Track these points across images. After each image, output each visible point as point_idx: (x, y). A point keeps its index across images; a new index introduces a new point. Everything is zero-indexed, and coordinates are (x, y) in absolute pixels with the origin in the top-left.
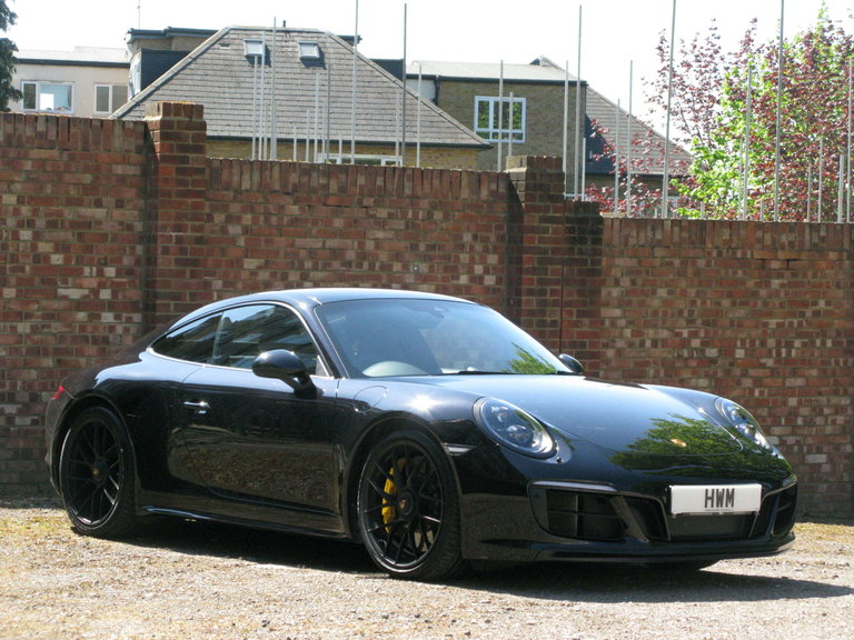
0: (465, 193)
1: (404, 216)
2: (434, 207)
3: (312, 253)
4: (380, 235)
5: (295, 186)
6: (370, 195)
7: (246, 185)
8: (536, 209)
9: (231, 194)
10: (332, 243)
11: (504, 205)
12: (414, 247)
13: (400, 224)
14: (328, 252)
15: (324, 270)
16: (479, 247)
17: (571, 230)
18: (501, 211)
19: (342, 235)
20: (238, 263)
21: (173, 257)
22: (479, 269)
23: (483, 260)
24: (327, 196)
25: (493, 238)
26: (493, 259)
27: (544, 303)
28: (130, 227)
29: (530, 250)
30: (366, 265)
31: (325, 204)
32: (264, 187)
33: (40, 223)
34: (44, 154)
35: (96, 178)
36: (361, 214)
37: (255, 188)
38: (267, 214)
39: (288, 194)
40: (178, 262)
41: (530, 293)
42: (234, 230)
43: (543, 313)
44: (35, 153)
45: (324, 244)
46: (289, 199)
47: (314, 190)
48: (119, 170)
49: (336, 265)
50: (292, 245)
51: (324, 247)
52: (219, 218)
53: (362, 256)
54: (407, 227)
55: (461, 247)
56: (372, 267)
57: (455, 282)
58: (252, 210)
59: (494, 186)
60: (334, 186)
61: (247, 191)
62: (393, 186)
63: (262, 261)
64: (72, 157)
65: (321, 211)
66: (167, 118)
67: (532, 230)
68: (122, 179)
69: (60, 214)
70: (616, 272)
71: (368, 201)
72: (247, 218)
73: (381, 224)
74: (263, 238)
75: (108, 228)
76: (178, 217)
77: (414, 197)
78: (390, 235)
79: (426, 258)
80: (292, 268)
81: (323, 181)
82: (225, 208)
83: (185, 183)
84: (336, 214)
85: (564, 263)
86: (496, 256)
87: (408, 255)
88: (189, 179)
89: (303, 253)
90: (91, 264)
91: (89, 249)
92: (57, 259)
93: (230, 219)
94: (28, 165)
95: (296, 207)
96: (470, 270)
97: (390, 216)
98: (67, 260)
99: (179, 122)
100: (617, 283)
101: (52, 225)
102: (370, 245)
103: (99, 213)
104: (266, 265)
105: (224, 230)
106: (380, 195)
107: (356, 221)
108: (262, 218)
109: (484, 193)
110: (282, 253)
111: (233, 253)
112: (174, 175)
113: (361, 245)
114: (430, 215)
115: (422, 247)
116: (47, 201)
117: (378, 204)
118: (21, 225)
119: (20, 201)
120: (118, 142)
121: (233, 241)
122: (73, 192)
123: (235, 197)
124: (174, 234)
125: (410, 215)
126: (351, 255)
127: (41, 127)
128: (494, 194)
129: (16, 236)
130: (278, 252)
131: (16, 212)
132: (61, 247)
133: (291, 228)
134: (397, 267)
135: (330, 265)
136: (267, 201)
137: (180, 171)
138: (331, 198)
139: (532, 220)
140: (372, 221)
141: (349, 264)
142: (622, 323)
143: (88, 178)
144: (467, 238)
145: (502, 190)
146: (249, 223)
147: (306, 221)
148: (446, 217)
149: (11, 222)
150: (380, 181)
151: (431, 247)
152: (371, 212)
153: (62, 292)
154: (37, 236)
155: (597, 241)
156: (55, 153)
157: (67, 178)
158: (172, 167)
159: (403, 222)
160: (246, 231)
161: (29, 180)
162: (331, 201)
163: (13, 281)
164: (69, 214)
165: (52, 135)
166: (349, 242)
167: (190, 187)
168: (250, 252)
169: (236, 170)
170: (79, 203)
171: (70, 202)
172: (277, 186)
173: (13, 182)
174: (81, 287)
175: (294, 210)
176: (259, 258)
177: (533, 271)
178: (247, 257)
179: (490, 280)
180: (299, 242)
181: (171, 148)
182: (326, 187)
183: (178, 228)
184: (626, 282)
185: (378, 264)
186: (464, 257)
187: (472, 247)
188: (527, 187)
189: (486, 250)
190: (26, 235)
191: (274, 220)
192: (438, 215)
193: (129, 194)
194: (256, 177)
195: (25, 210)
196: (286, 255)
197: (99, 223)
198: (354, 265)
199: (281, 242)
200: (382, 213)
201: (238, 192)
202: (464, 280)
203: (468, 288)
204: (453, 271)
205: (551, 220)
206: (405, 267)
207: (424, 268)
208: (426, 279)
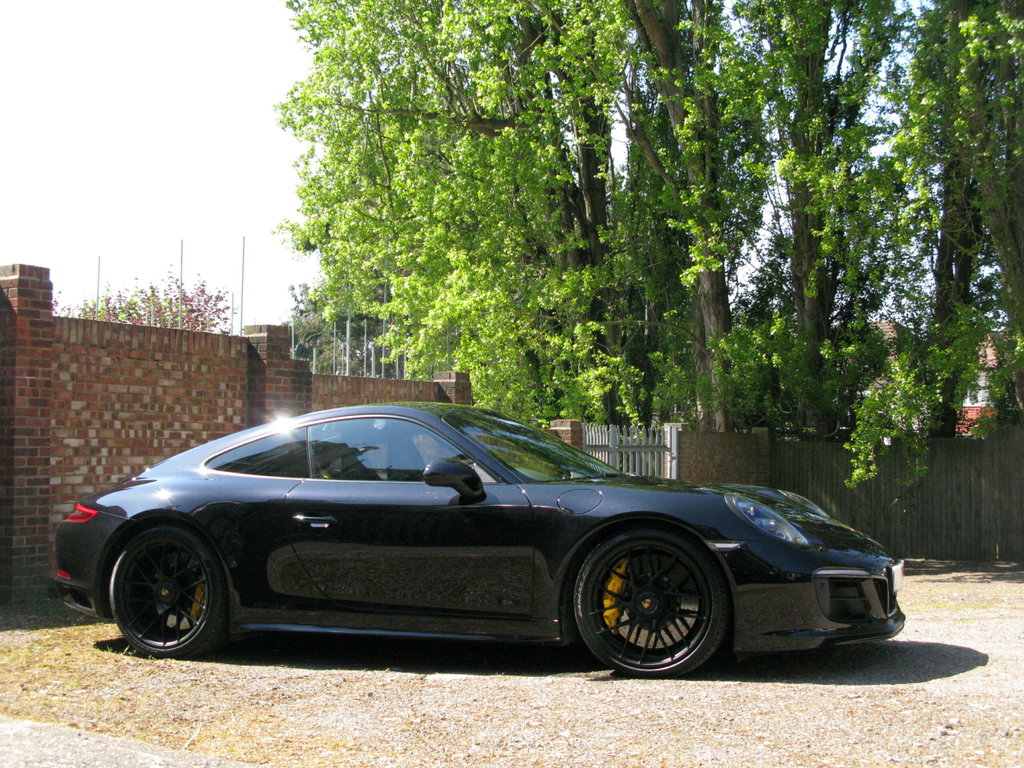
0: (221, 353)
1: (182, 366)
2: (202, 362)
3: (120, 396)
4: (166, 383)
5: (108, 341)
6: (160, 351)
7: (73, 339)
8: (274, 365)
9: (62, 346)
10: (134, 389)
11: (246, 362)
12: (189, 393)
13: (179, 375)
14: (131, 396)
15: (128, 411)
16: (230, 394)
18: (244, 366)
19: (140, 382)
20: (66, 405)
21: (27, 398)
22: (230, 411)
23: (232, 405)
24: (131, 350)
25: (238, 387)
26: (239, 404)
29: (270, 396)
30: (157, 406)
31: (129, 358)
32: (86, 341)
36: (154, 365)
37: (80, 341)
38: (89, 364)
39: (103, 348)
40: (32, 402)
42: (64, 376)
45: (128, 390)
46: (104, 352)
47: (121, 346)
49: (137, 407)
50: (106, 390)
51: (128, 393)
52: (54, 366)
53: (155, 400)
54: (184, 376)
55: (218, 394)
56: (161, 409)
57: (215, 421)
58: (78, 361)
59: (239, 347)
60: (135, 343)
61: (74, 344)
62: (175, 344)
63: (85, 403)
65: (127, 363)
66: (23, 277)
67: (271, 381)
71: (159, 356)
72: (74, 367)
73: (167, 375)
74: (85, 384)
76: (32, 363)
77: (189, 354)
78: (173, 383)
79: (198, 403)
80: (106, 410)
81: (128, 338)
82: (57, 358)
83: (37, 334)
84: (137, 365)
86: (241, 401)
87: (185, 400)
88: (40, 330)
89: (114, 397)
93: (61, 367)
95: (109, 359)
96: (225, 413)
97: (173, 368)
99: (33, 282)
102: (160, 391)
104: (87, 407)
105: (57, 376)
106: (166, 350)
107: (150, 371)
108: (85, 367)
109: (233, 353)
110: (99, 397)
111: (64, 396)
112: (27, 327)
113: (154, 391)
114: (199, 368)
115: (194, 394)
117: (165, 358)
121: (64, 385)
123: (65, 350)
124: (28, 378)
125: (186, 368)
126: (147, 399)
128: (239, 353)
130: (96, 396)
133: (106, 377)
135: (133, 407)
136: (88, 354)
137: (33, 324)
138: (134, 352)
139: (272, 373)
140: (161, 371)
141: (145, 406)
144: (223, 386)
145: (244, 350)
146: (75, 371)
147: (115, 370)
148: (209, 370)
150: (166, 340)
151: (200, 394)
152: (161, 365)
155: (309, 390)
158: (27, 319)
159: (181, 373)
160: (73, 377)
162: (134, 354)
166: (145, 388)
167: (41, 338)
168: (76, 396)
169: (66, 326)
172: (95, 341)
175: (107, 360)
176: (81, 400)
178: (73, 399)
179: (237, 420)
180: (111, 388)
181: (26, 304)
182: (129, 343)
183: (31, 373)
185: (165, 407)
186: (221, 402)
187: (226, 394)
188: (268, 348)
189: (234, 396)
191: (93, 369)
192: (204, 368)
194: (81, 332)
196: (102, 399)
198: (149, 406)
199: (98, 387)
200: (168, 366)
201: (68, 344)
202: (221, 419)
203: (223, 425)
204: (213, 412)
205: (282, 373)
206: (183, 409)
207: (195, 410)
208: (196, 419)
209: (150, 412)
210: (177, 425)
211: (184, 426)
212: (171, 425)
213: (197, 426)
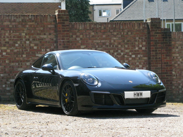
1: (121, 34)
2: (128, 31)
3: (98, 44)
4: (115, 39)
5: (93, 28)
6: (112, 29)
7: (81, 28)
8: (153, 31)
9: (77, 31)
10: (103, 41)
12: (124, 41)
13: (120, 36)
14: (102, 43)
15: (101, 48)
16: (140, 40)
17: (163, 35)
18: (146, 31)
19: (105, 39)
21: (62, 46)
22: (141, 46)
23: (142, 44)
24: (101, 30)
25: (144, 38)
26: (144, 43)
27: (156, 53)
28: (52, 39)
29: (152, 41)
30: (112, 46)
31: (100, 32)
32: (85, 29)
33: (31, 39)
34: (31, 23)
35: (44, 29)
36: (110, 34)
37: (83, 28)
38: (86, 35)
39: (91, 30)
41: (153, 51)
42: (78, 39)
43: (157, 56)
44: (29, 23)
45: (101, 41)
47: (97, 29)
48: (49, 26)
49: (104, 46)
50: (93, 42)
51: (101, 42)
52: (74, 36)
53: (111, 44)
54: (122, 36)
55: (136, 41)
56: (113, 46)
57: (135, 49)
58: (82, 34)
59: (144, 26)
60: (103, 27)
61: (81, 30)
62: (118, 27)
63: (86, 46)
64: (38, 24)
65: (100, 34)
66: (59, 13)
67: (153, 36)
68: (50, 28)
69: (36, 37)
70: (177, 45)
71: (112, 31)
72: (81, 36)
73: (115, 36)
74: (85, 41)
75: (47, 40)
76: (63, 36)
78: (117, 38)
79: (127, 44)
80: (93, 48)
81: (100, 26)
82: (75, 34)
83: (64, 29)
84: (103, 34)
85: (161, 43)
86: (145, 43)
87: (122, 43)
88: (65, 27)
89: (95, 44)
90: (43, 49)
91: (43, 45)
92: (35, 48)
93: (77, 37)
94: (27, 26)
95: (93, 33)
96: (138, 46)
97: (117, 34)
98: (38, 48)
99: (62, 14)
100: (177, 48)
101: (34, 40)
102: (112, 41)
103: (45, 36)
105: (76, 39)
106: (114, 29)
107: (108, 36)
108: (85, 36)
109: (141, 27)
110: (90, 44)
111: (78, 44)
112: (61, 27)
113: (110, 41)
114: (127, 33)
115: (126, 41)
116: (32, 34)
117: (114, 31)
118: (26, 40)
119: (26, 34)
120: (49, 20)
121: (78, 41)
122: (38, 32)
123: (78, 32)
124: (62, 41)
125: (122, 34)
126: (108, 44)
127: (30, 17)
128: (144, 27)
129: (25, 43)
130: (89, 44)
131: (25, 37)
132: (36, 45)
133: (92, 38)
134: (120, 46)
135: (102, 46)
136: (86, 32)
137: (63, 25)
138: (102, 30)
139: (153, 33)
140: (113, 35)
141: (107, 46)
142: (179, 57)
143: (42, 29)
144: (137, 38)
145: (146, 26)
146: (82, 37)
147: (96, 36)
148: (132, 33)
149: (24, 39)
150: (114, 26)
151: (128, 41)
152: (112, 33)
153: (37, 55)
154: (30, 42)
155: (170, 38)
156: (34, 23)
157: (37, 29)
158: (61, 25)
159: (120, 35)
160: (81, 39)
161: (28, 29)
162: (102, 31)
163: (25, 53)
164: (38, 37)
165: (33, 19)
166: (107, 41)
167: (65, 29)
169: (78, 25)
170: (40, 34)
171: (38, 34)
172: (88, 28)
173: (24, 30)
174: (41, 54)
175: (93, 34)
176: (84, 45)
177: (154, 46)
178: (81, 45)
179: (144, 48)
180: (94, 41)
181: (60, 20)
182: (100, 28)
183: (63, 39)
184: (180, 47)
185: (114, 46)
186: (137, 43)
187: (139, 41)
188: (151, 25)
189: (142, 41)
190: (28, 42)
191: (88, 36)
192: (129, 33)
193: (52, 32)
194: (83, 26)
195: (27, 37)
196: (91, 44)
197: (45, 39)
198: (108, 46)
199: (90, 41)
200: (115, 33)
201: (79, 30)
202: (137, 48)
203: (138, 50)
204: (134, 46)
205: (158, 33)
206: (122, 46)
207: (126, 46)
208: (127, 49)
209: (109, 47)
210: (119, 51)
211: (122, 51)
212: (117, 51)
213: (127, 51)
